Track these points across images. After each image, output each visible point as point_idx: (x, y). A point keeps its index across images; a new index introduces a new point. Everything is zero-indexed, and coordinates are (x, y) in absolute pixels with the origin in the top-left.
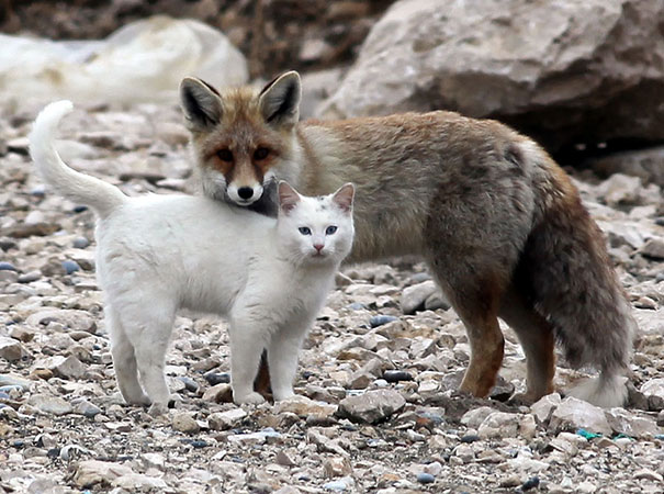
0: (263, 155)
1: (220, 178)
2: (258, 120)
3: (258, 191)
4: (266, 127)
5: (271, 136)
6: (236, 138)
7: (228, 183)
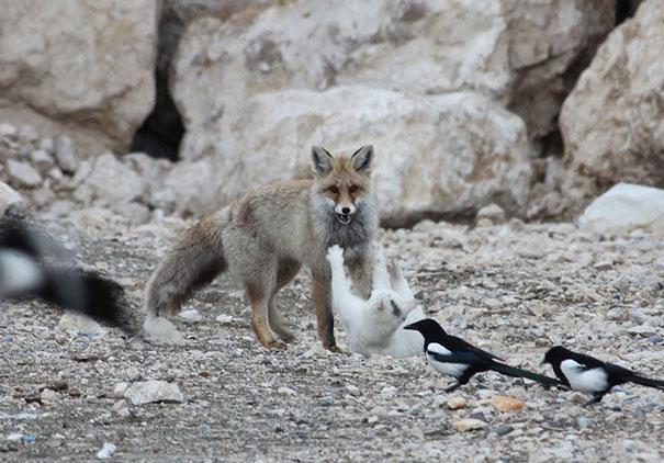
0: (354, 190)
1: (331, 202)
2: (352, 171)
3: (353, 209)
4: (357, 175)
5: (358, 179)
6: (340, 181)
7: (336, 204)
